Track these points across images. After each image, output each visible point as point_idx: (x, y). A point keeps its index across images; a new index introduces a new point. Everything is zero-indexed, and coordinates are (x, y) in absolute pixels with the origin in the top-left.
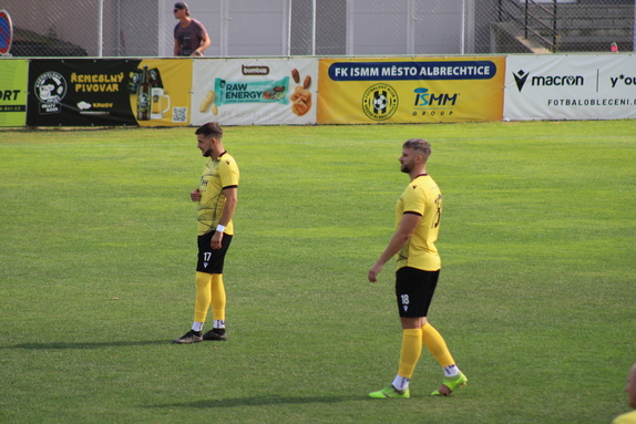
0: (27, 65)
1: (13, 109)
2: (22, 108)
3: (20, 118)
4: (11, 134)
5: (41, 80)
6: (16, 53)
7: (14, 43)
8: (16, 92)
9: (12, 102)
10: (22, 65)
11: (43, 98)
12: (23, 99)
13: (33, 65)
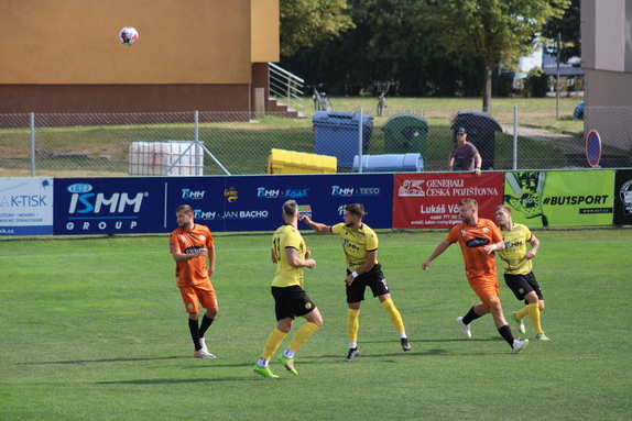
0: (614, 174)
1: (602, 211)
2: (610, 210)
3: (608, 218)
4: (601, 231)
5: (626, 187)
6: (604, 165)
7: (602, 157)
8: (605, 197)
9: (601, 205)
10: (610, 175)
11: (627, 202)
12: (610, 203)
13: (619, 174)
